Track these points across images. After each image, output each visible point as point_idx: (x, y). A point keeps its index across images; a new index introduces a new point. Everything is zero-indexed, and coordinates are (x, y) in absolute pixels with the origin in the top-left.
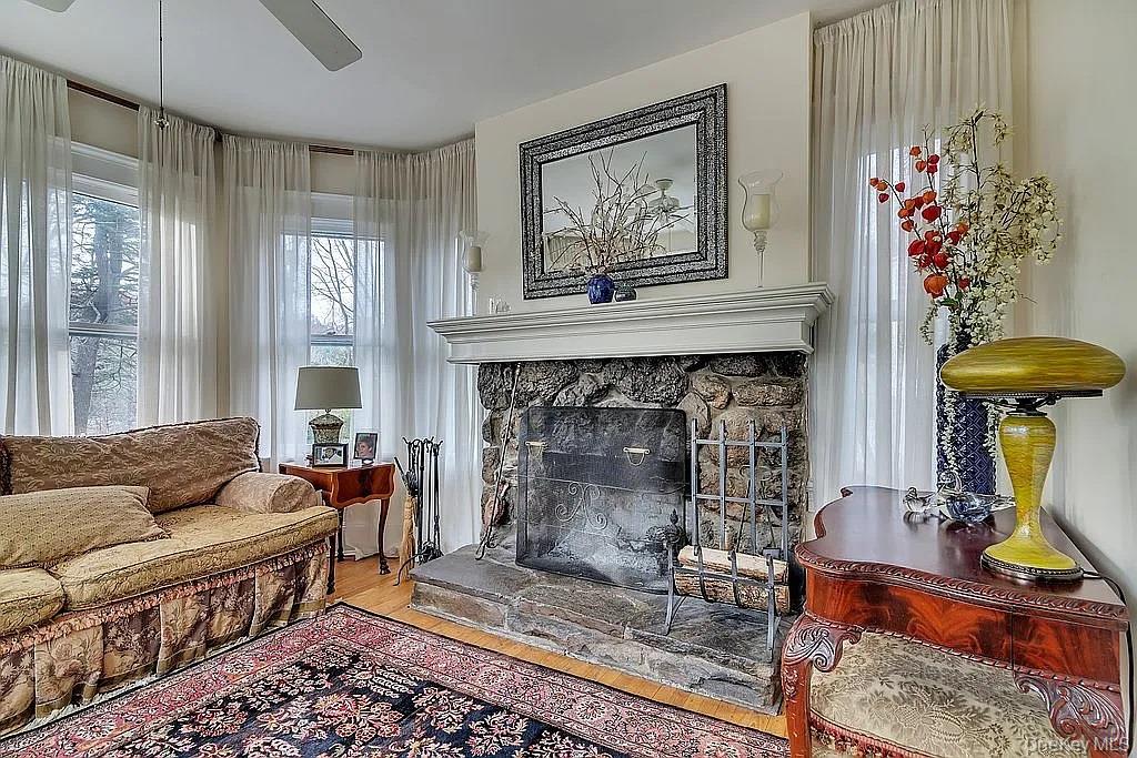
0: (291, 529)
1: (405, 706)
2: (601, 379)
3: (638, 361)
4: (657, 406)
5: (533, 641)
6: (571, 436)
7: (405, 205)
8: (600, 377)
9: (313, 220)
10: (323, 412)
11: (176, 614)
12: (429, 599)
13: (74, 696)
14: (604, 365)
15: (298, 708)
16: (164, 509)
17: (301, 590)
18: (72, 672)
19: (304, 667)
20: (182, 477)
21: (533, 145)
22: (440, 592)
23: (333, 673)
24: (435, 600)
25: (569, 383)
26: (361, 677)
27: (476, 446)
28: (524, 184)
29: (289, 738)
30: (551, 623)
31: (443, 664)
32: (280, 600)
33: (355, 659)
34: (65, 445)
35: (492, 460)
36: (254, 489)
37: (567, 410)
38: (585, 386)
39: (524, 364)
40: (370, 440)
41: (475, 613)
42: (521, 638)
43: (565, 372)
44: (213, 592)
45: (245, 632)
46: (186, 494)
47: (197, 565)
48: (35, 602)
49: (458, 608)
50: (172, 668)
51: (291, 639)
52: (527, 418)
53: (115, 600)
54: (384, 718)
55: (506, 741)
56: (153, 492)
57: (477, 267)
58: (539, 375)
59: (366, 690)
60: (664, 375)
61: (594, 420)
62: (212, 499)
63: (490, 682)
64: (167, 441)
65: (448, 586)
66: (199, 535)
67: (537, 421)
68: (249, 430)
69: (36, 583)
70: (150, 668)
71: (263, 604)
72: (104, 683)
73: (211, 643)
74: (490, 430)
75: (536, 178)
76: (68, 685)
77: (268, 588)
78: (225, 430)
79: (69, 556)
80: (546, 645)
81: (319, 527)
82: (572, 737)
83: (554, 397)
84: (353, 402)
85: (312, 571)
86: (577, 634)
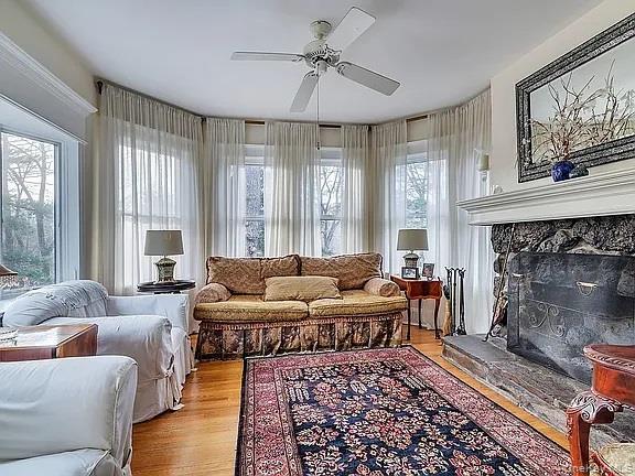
0: (384, 304)
1: (415, 393)
2: (572, 233)
3: (599, 220)
4: (617, 253)
5: (500, 391)
6: (548, 272)
7: (454, 138)
8: (571, 232)
9: (408, 156)
10: (409, 252)
11: (341, 328)
12: (450, 355)
13: (310, 348)
14: (574, 223)
15: (374, 377)
16: (343, 288)
17: (390, 334)
18: (309, 339)
19: (382, 364)
20: (351, 277)
21: (523, 83)
22: (456, 352)
23: (392, 370)
24: (453, 356)
25: (548, 237)
26: (402, 376)
27: (490, 275)
28: (518, 109)
29: (366, 385)
30: (510, 384)
31: (443, 385)
32: (380, 335)
33: (404, 368)
34: (316, 260)
35: (499, 284)
36: (376, 284)
37: (545, 255)
38: (559, 238)
39: (517, 224)
40: (430, 267)
41: (471, 367)
42: (495, 389)
43: (545, 229)
44: (354, 323)
45: (366, 344)
46: (352, 284)
47: (348, 311)
48: (300, 311)
49: (464, 363)
50: (340, 349)
51: (383, 353)
52: (518, 259)
53: (324, 317)
54: (404, 394)
55: (453, 424)
56: (340, 282)
57: (486, 167)
58: (527, 232)
59: (402, 381)
60: (623, 230)
61: (565, 263)
62: (361, 287)
63: (461, 399)
64: (346, 261)
65: (461, 351)
66: (352, 300)
67: (525, 262)
68: (378, 259)
69: (301, 305)
70: (333, 347)
71: (373, 335)
72: (319, 347)
73: (354, 344)
74: (499, 265)
75: (526, 103)
76: (309, 343)
77: (375, 328)
78: (368, 258)
79: (313, 300)
80: (509, 397)
81: (397, 306)
82: (489, 438)
83: (538, 245)
84: (424, 247)
85: (395, 326)
86: (526, 395)
